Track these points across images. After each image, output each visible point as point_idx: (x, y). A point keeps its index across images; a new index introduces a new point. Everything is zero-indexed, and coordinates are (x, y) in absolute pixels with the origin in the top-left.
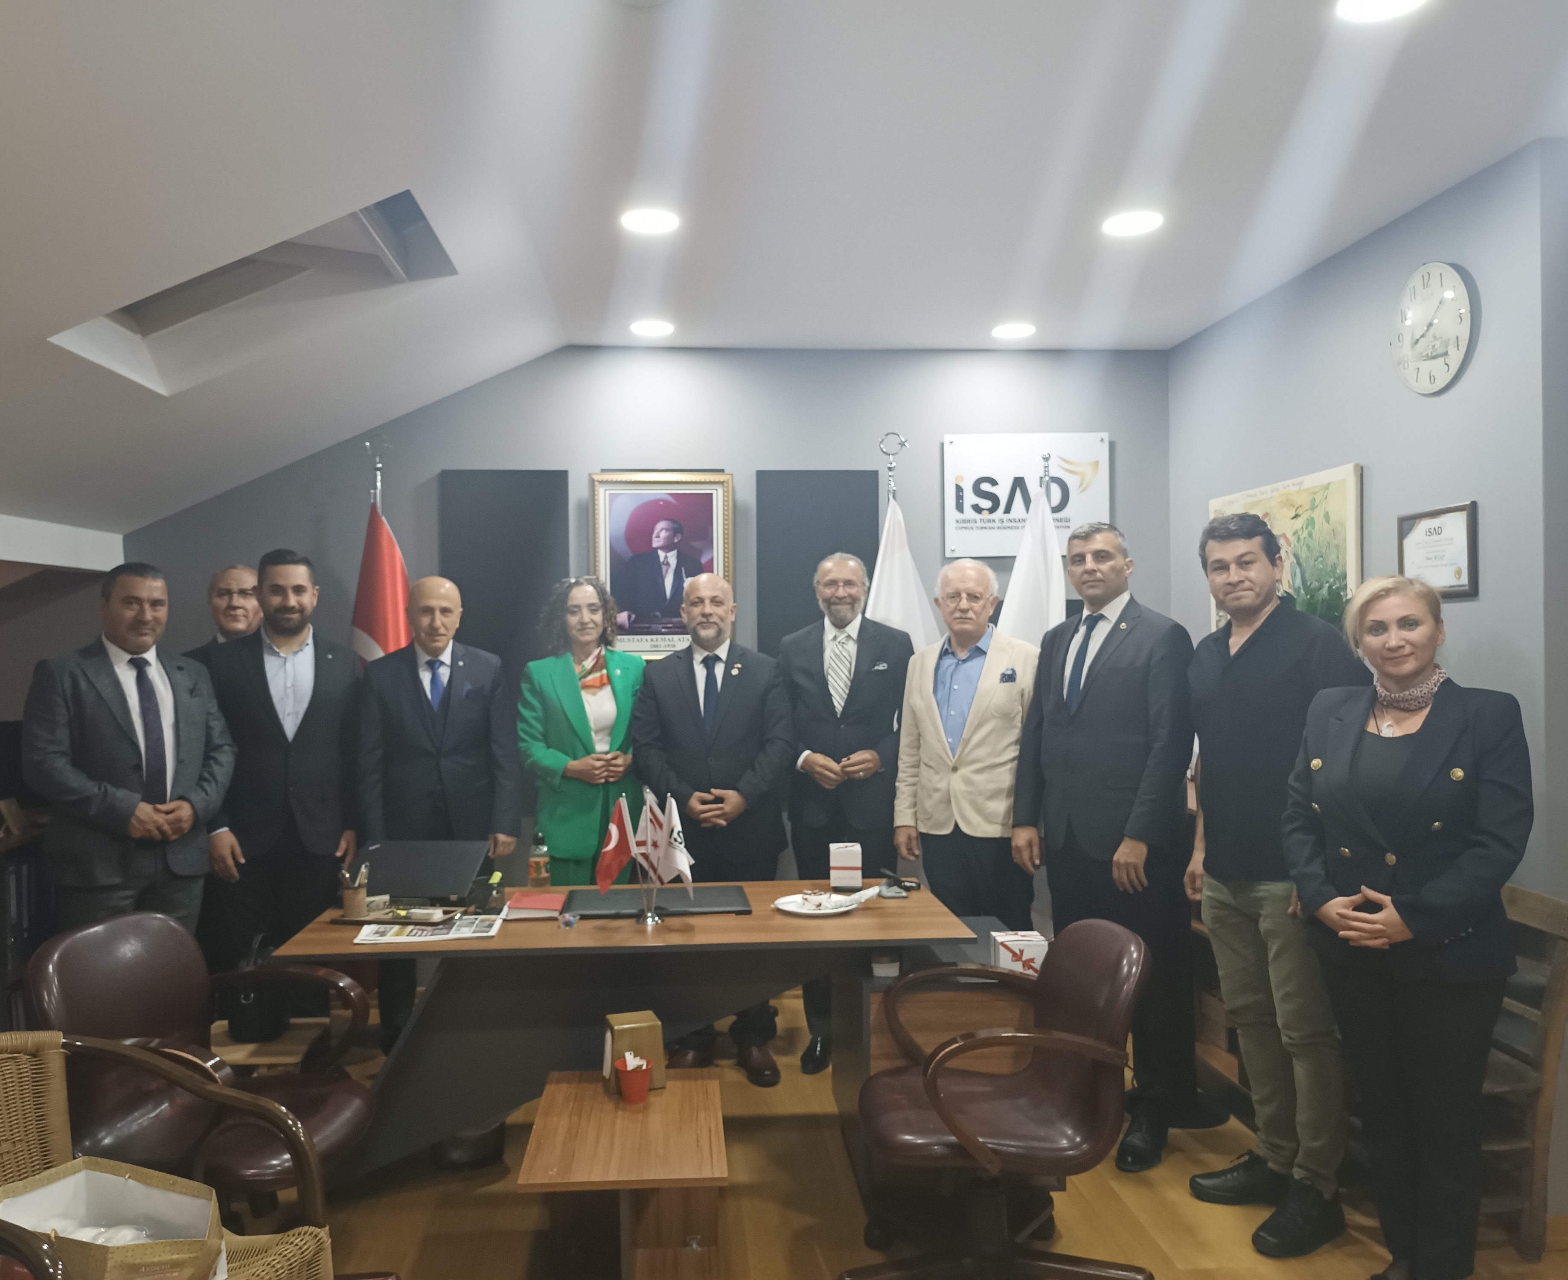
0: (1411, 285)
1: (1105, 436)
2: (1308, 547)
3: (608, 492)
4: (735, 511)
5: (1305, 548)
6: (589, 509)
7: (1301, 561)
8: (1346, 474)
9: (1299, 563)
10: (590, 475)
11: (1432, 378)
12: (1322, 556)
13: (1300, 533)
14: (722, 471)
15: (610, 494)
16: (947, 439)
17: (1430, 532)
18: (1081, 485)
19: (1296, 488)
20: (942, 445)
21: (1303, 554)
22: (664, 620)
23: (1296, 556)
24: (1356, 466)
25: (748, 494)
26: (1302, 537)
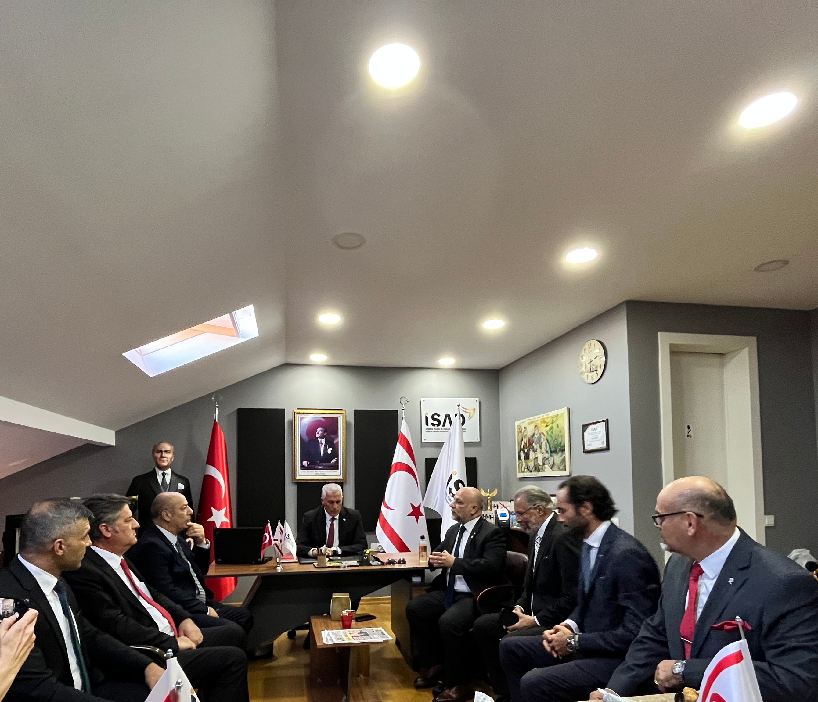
0: (584, 348)
1: (478, 399)
2: (551, 436)
3: (300, 417)
4: (347, 424)
5: (550, 437)
6: (292, 424)
7: (549, 441)
8: (564, 411)
9: (548, 442)
10: (293, 410)
11: (592, 379)
12: (556, 439)
13: (548, 431)
14: (342, 410)
15: (301, 418)
16: (422, 399)
17: (593, 430)
18: (469, 417)
19: (547, 416)
20: (420, 402)
21: (550, 439)
22: (320, 464)
23: (547, 440)
24: (567, 408)
25: (351, 419)
26: (549, 433)
